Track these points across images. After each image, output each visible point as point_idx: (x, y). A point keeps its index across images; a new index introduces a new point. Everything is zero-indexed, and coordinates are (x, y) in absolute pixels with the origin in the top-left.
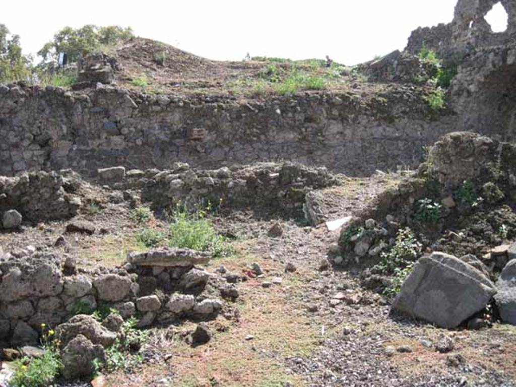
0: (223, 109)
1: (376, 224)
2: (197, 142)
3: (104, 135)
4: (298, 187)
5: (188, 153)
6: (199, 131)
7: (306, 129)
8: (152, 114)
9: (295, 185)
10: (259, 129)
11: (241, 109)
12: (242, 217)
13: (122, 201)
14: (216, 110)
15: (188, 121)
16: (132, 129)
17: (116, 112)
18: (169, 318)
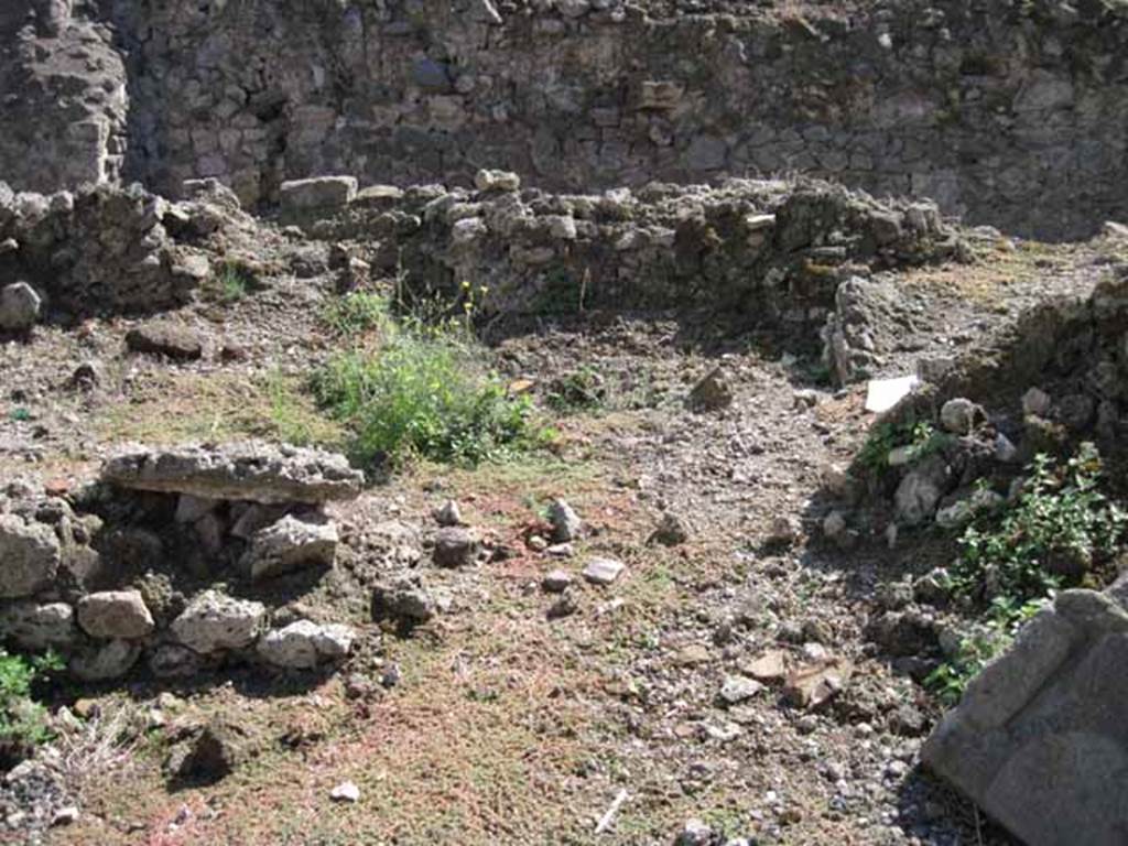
0: (731, 31)
1: (978, 417)
2: (655, 119)
3: (413, 94)
4: (831, 260)
5: (626, 146)
6: (657, 90)
7: (963, 95)
8: (539, 42)
9: (819, 255)
10: (827, 88)
11: (782, 30)
12: (639, 338)
13: (321, 271)
14: (711, 32)
15: (635, 62)
16: (485, 79)
17: (448, 35)
18: (176, 665)
